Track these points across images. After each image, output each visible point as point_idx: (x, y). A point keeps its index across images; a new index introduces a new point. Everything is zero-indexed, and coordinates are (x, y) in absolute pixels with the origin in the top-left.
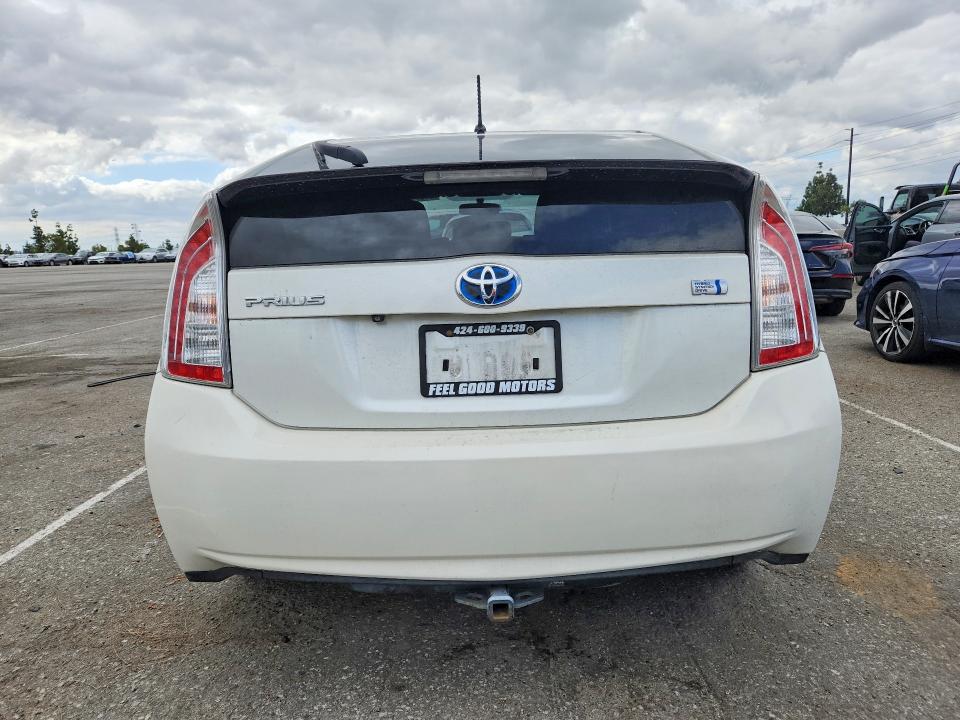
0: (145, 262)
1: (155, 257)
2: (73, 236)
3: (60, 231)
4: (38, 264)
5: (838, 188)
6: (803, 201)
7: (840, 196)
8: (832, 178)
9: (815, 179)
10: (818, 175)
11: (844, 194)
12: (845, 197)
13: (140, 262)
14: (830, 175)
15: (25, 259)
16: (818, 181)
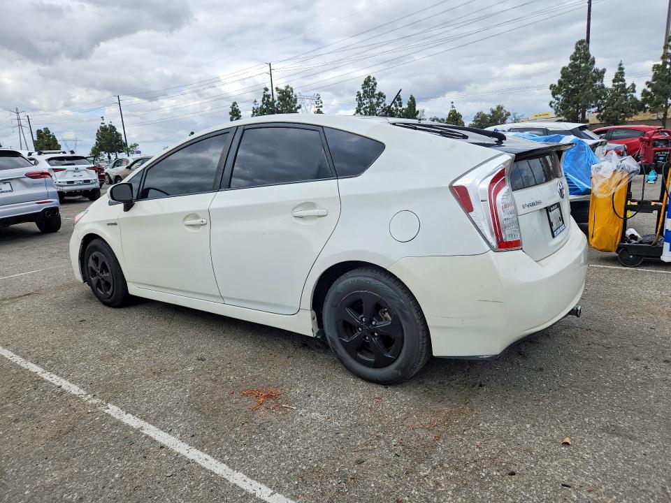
5: (118, 135)
6: (96, 143)
7: (121, 140)
8: (113, 128)
9: (101, 128)
10: (103, 125)
11: (123, 138)
12: (124, 141)
14: (111, 126)
16: (104, 129)
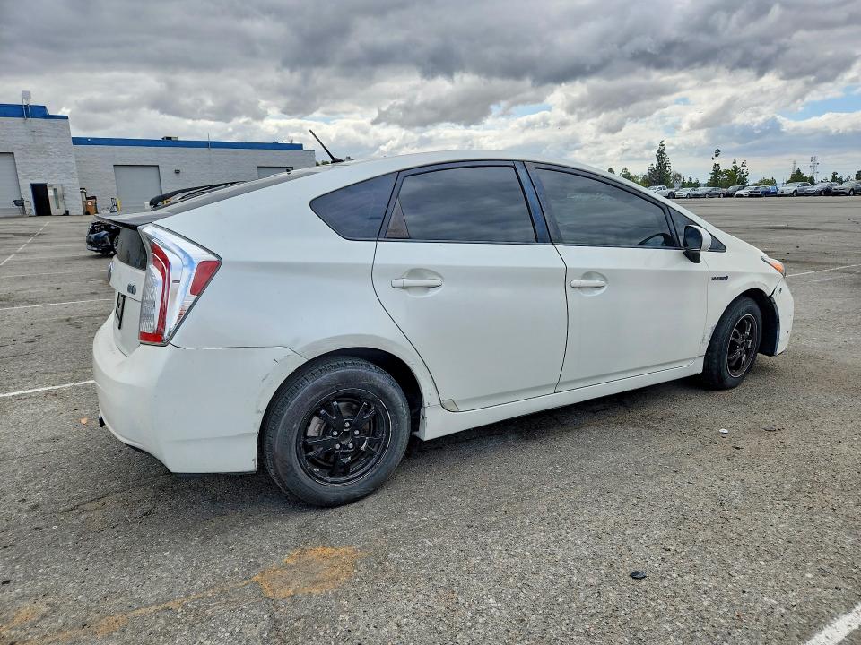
0: (787, 196)
1: (796, 191)
2: (745, 171)
3: (735, 168)
4: (696, 196)
13: (781, 196)
15: (688, 192)
